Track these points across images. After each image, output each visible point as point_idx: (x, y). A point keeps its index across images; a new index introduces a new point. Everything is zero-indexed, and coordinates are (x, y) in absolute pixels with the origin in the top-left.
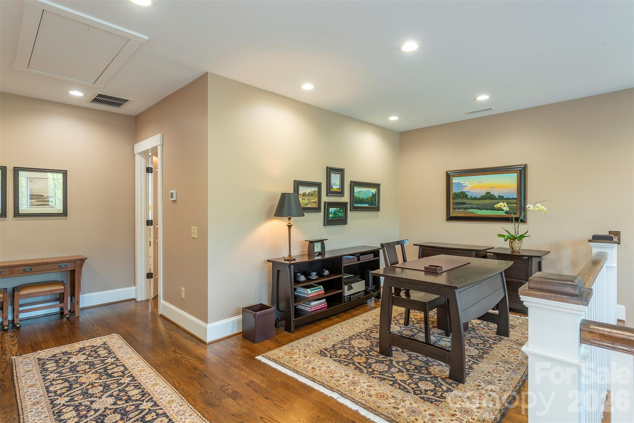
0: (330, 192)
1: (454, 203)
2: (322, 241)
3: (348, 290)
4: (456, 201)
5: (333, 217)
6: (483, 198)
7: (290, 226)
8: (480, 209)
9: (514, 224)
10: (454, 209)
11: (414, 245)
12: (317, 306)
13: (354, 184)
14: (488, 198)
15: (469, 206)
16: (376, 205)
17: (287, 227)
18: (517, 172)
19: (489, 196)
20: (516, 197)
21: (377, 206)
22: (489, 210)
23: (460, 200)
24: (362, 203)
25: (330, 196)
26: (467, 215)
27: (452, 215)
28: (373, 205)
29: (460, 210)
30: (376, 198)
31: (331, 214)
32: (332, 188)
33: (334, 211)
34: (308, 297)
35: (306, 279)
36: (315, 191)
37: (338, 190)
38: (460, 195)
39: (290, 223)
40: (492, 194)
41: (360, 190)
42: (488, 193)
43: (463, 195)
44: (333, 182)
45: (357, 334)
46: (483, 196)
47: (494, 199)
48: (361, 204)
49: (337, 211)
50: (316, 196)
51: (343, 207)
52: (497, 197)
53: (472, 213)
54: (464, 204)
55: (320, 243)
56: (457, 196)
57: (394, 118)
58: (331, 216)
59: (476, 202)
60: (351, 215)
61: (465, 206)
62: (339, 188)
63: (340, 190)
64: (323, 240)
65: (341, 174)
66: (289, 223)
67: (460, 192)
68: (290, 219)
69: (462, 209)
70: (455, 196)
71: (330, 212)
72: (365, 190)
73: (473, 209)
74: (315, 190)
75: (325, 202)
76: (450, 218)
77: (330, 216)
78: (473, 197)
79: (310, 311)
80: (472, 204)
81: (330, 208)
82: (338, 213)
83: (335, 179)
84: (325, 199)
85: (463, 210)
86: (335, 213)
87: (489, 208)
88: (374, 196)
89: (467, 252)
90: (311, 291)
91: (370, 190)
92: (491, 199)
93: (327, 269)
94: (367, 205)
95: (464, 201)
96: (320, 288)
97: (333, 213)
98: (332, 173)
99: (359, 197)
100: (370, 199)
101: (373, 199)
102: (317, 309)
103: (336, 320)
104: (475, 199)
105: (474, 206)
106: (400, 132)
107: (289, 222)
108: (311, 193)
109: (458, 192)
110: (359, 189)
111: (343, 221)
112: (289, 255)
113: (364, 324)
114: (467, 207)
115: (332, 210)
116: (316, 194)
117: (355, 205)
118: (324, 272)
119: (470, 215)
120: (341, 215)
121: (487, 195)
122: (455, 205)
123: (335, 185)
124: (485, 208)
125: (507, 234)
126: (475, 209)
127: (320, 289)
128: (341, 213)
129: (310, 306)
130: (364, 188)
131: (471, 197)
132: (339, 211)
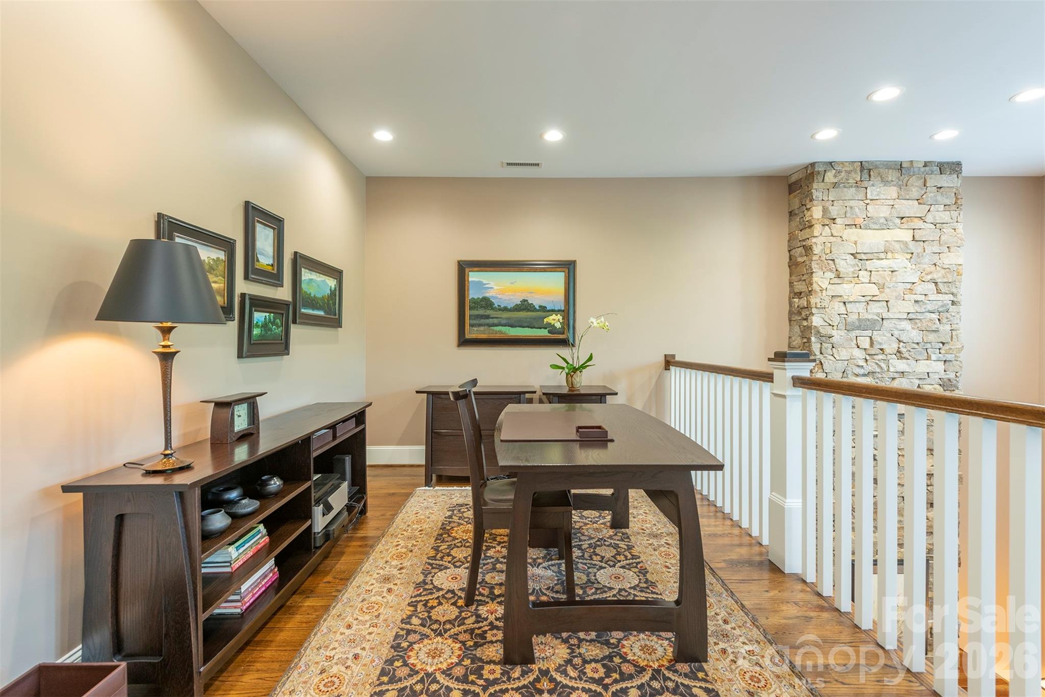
0: (252, 272)
1: (472, 315)
2: (251, 401)
3: (324, 515)
4: (475, 312)
5: (261, 336)
6: (517, 308)
7: (167, 358)
8: (512, 326)
9: (570, 349)
10: (472, 325)
11: (417, 392)
12: (258, 589)
13: (299, 261)
14: (524, 310)
15: (496, 321)
16: (335, 315)
17: (156, 360)
18: (564, 271)
19: (525, 306)
20: (563, 308)
21: (337, 317)
22: (526, 327)
23: (481, 312)
24: (314, 307)
25: (254, 281)
26: (492, 336)
27: (468, 336)
28: (331, 315)
29: (482, 328)
30: (336, 299)
31: (257, 326)
32: (258, 261)
33: (263, 320)
34: (232, 573)
35: (230, 519)
36: (218, 258)
37: (269, 269)
38: (482, 303)
39: (169, 346)
40: (530, 302)
41: (310, 278)
42: (524, 301)
43: (486, 303)
44: (259, 244)
45: (402, 629)
46: (517, 305)
47: (533, 311)
48: (313, 310)
49: (270, 321)
50: (221, 276)
51: (281, 312)
52: (538, 308)
53: (501, 332)
54: (488, 317)
55: (245, 406)
56: (476, 304)
57: (383, 136)
58: (256, 331)
59: (506, 315)
60: (296, 331)
61: (490, 321)
62: (272, 265)
63: (273, 269)
64: (255, 397)
65: (276, 231)
66: (164, 347)
67: (481, 297)
68: (166, 331)
69: (485, 325)
70: (474, 304)
71: (255, 322)
72: (319, 279)
73: (502, 326)
74: (219, 256)
75: (243, 296)
76: (464, 342)
77: (254, 333)
78: (502, 306)
79: (239, 611)
80: (500, 318)
81: (255, 311)
82: (271, 325)
83: (264, 238)
84: (242, 286)
85: (486, 327)
86: (265, 326)
87: (526, 325)
88: (333, 293)
89: (513, 396)
90: (237, 548)
91: (327, 281)
92: (528, 310)
93: (274, 474)
94: (321, 313)
95: (489, 312)
96: (259, 532)
97: (262, 326)
98: (257, 220)
99: (309, 293)
100: (326, 300)
101: (331, 302)
102: (256, 596)
103: (306, 604)
104: (505, 309)
105: (504, 322)
106: (367, 177)
107: (163, 343)
108: (209, 263)
109: (478, 298)
110: (309, 275)
111: (281, 346)
112: (166, 455)
113: (390, 590)
114: (493, 324)
115: (259, 318)
116: (222, 268)
117: (303, 310)
118: (265, 483)
119: (498, 336)
120: (277, 331)
121: (523, 305)
122: (473, 319)
123: (262, 254)
124: (520, 324)
125: (565, 365)
126: (505, 326)
127: (259, 536)
128: (278, 327)
129: (238, 597)
130: (318, 274)
131: (498, 306)
132: (274, 321)
